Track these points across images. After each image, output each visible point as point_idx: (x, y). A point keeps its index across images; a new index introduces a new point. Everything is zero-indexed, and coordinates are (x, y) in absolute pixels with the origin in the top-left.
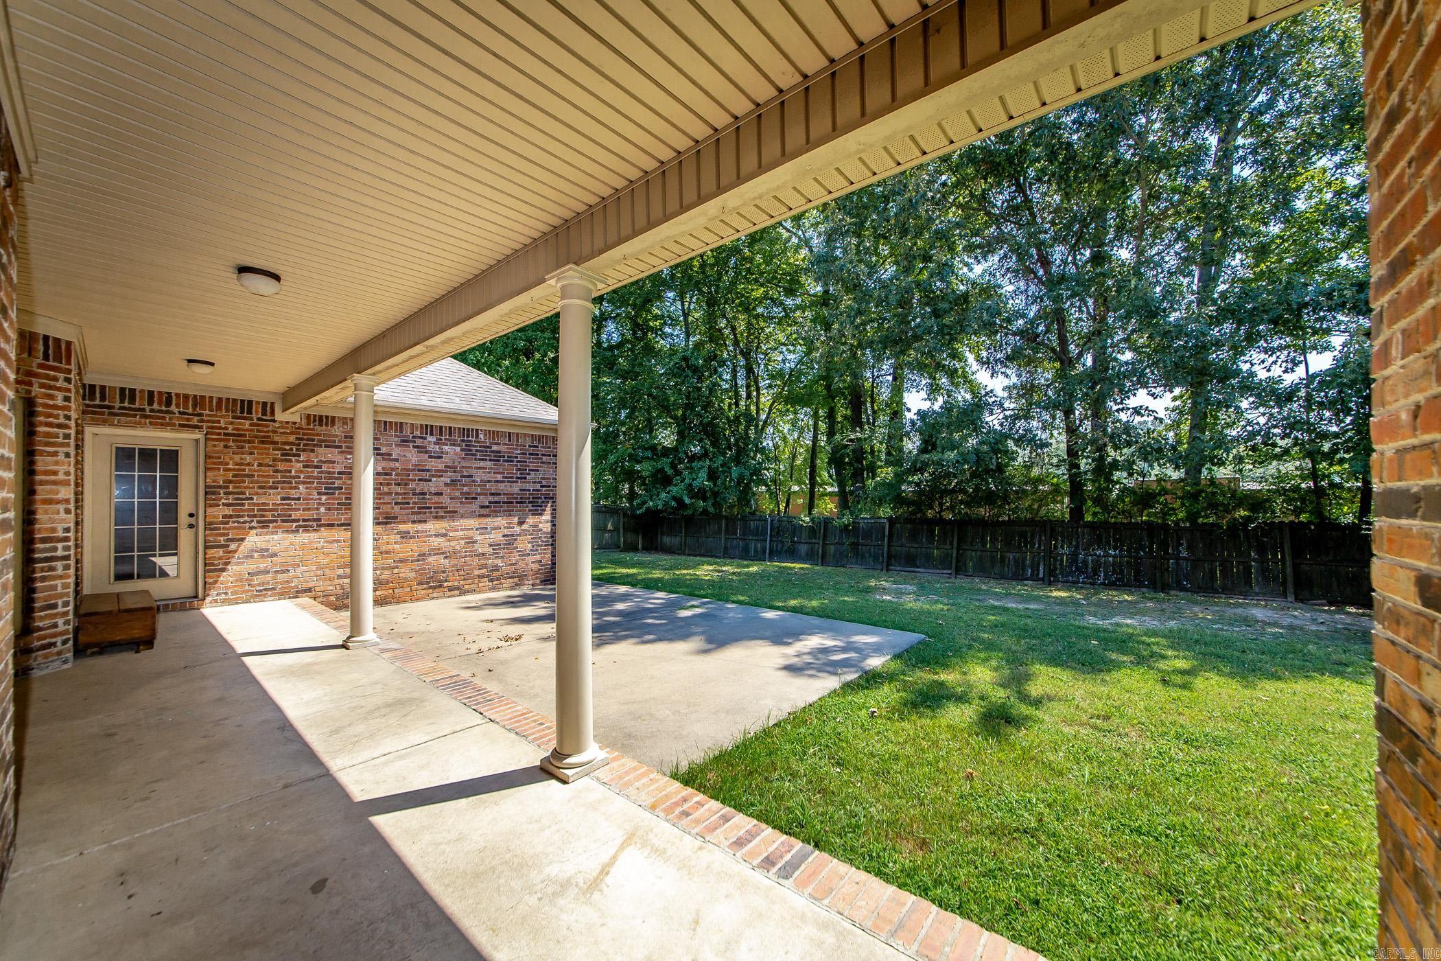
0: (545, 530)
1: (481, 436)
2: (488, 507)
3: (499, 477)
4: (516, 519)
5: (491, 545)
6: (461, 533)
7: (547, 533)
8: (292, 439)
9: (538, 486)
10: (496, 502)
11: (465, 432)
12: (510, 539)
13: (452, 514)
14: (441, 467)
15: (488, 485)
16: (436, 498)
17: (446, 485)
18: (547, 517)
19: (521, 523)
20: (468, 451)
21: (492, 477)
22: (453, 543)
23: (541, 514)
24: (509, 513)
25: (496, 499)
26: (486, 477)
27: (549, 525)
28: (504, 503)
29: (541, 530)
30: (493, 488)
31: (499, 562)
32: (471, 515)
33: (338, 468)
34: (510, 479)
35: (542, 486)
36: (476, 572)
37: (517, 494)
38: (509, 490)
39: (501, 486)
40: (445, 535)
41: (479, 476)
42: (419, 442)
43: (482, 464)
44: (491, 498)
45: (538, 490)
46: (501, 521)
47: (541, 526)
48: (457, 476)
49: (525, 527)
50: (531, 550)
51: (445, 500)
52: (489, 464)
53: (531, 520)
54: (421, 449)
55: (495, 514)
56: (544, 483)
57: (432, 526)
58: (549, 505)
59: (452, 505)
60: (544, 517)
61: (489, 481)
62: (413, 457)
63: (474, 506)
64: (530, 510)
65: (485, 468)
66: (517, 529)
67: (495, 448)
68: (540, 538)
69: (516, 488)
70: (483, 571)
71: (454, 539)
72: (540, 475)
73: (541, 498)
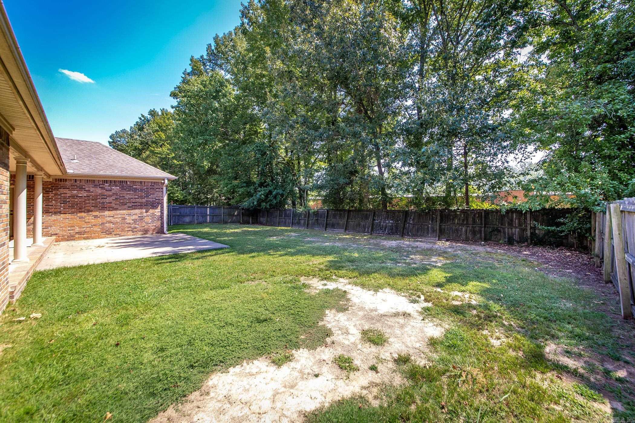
1: (128, 183)
2: (131, 207)
3: (137, 197)
4: (144, 211)
5: (133, 220)
6: (120, 216)
7: (159, 216)
8: (49, 186)
9: (154, 200)
11: (121, 182)
12: (141, 218)
13: (116, 209)
14: (111, 194)
15: (132, 199)
16: (109, 204)
17: (113, 200)
18: (159, 210)
19: (146, 212)
20: (123, 188)
21: (133, 197)
22: (116, 219)
23: (156, 209)
24: (141, 209)
25: (135, 204)
26: (130, 197)
27: (160, 213)
28: (139, 205)
29: (156, 215)
30: (134, 200)
31: (137, 226)
32: (124, 210)
33: (68, 195)
34: (142, 197)
35: (156, 200)
36: (127, 229)
37: (145, 202)
38: (141, 201)
39: (137, 200)
40: (113, 216)
41: (127, 197)
42: (101, 186)
43: (129, 192)
44: (133, 204)
46: (137, 211)
47: (156, 213)
48: (117, 197)
49: (148, 214)
50: (151, 222)
51: (113, 205)
52: (132, 192)
53: (151, 211)
54: (102, 188)
55: (135, 209)
56: (157, 198)
57: (107, 213)
58: (160, 206)
59: (116, 207)
62: (99, 191)
63: (126, 207)
64: (150, 208)
65: (130, 194)
66: (145, 214)
67: (134, 187)
69: (144, 200)
70: (130, 229)
71: (117, 218)
72: (155, 196)
73: (156, 204)
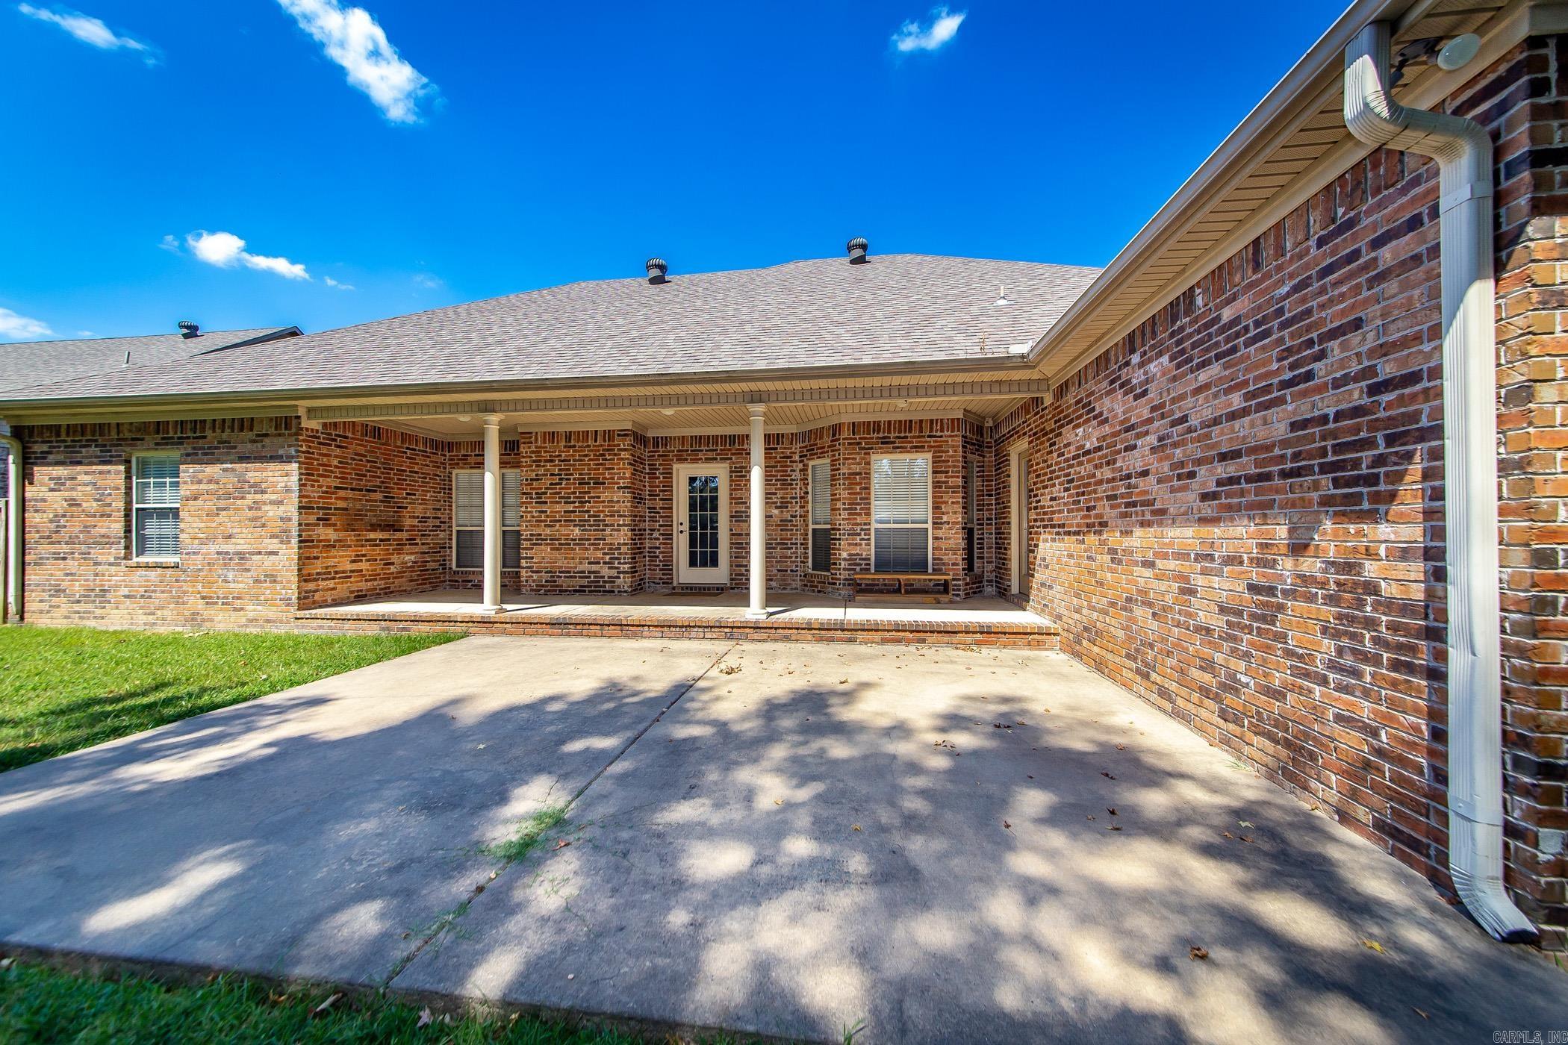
0: (1388, 590)
1: (1200, 301)
2: (1214, 496)
3: (1236, 400)
4: (1282, 532)
5: (1222, 610)
6: (1172, 563)
7: (1406, 609)
9: (1356, 395)
10: (1231, 481)
12: (1267, 601)
13: (1161, 515)
14: (1146, 412)
15: (1216, 430)
16: (1142, 483)
17: (1154, 449)
18: (1403, 527)
19: (1298, 548)
20: (1181, 358)
21: (1223, 404)
22: (1164, 587)
23: (1373, 516)
24: (1261, 509)
25: (1231, 469)
26: (1210, 410)
27: (1416, 569)
28: (1249, 479)
29: (1372, 588)
30: (1223, 437)
32: (1187, 517)
34: (1263, 399)
35: (1374, 390)
37: (1285, 443)
38: (1262, 434)
39: (1242, 426)
40: (1151, 565)
41: (1200, 410)
43: (1203, 376)
44: (1223, 470)
45: (1357, 411)
46: (1243, 535)
47: (1371, 570)
48: (1165, 425)
49: (1310, 565)
50: (1332, 666)
52: (1215, 370)
53: (1332, 537)
54: (1127, 387)
55: (1230, 512)
56: (1387, 369)
57: (1138, 540)
58: (1416, 468)
60: (1384, 530)
61: (1216, 421)
62: (1120, 405)
63: (1192, 495)
64: (1326, 501)
65: (1207, 386)
66: (1288, 567)
68: (1370, 624)
69: (1277, 424)
70: (1207, 678)
71: (1164, 575)
72: (1365, 340)
73: (1370, 443)
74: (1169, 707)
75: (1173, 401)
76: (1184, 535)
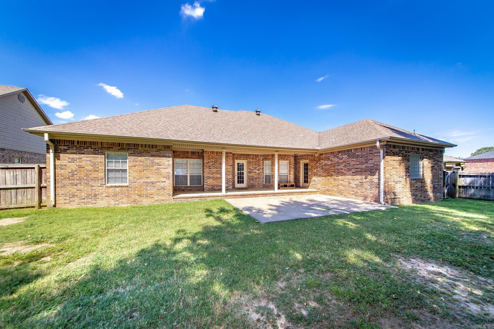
0: (375, 182)
1: (353, 151)
2: (354, 173)
3: (358, 163)
4: (364, 177)
5: (355, 185)
6: (347, 180)
7: (376, 183)
8: (317, 159)
9: (372, 165)
10: (357, 171)
11: (348, 151)
12: (362, 183)
13: (345, 174)
14: (342, 162)
15: (355, 166)
16: (341, 170)
17: (343, 166)
18: (376, 177)
19: (366, 178)
20: (349, 156)
21: (356, 163)
22: (345, 183)
23: (374, 176)
24: (361, 175)
25: (357, 170)
26: (354, 163)
27: (377, 180)
28: (360, 171)
29: (374, 182)
30: (356, 166)
31: (358, 191)
32: (350, 175)
33: (324, 164)
34: (362, 163)
35: (374, 165)
36: (351, 192)
37: (364, 168)
38: (362, 167)
39: (359, 166)
40: (343, 180)
41: (352, 163)
42: (337, 156)
43: (353, 159)
44: (355, 170)
45: (372, 167)
46: (359, 177)
47: (373, 180)
48: (346, 164)
49: (367, 180)
50: (370, 189)
51: (343, 171)
52: (355, 159)
53: (369, 177)
54: (338, 157)
55: (357, 175)
56: (375, 164)
57: (340, 177)
58: (377, 172)
59: (345, 172)
60: (375, 177)
61: (355, 165)
62: (336, 160)
63: (351, 172)
64: (369, 174)
65: (354, 161)
66: (364, 180)
67: (357, 154)
68: (373, 184)
69: (364, 166)
70: (353, 193)
71: (345, 182)
72: (373, 161)
73: (374, 170)
74: (346, 197)
75: (348, 161)
76: (350, 177)
